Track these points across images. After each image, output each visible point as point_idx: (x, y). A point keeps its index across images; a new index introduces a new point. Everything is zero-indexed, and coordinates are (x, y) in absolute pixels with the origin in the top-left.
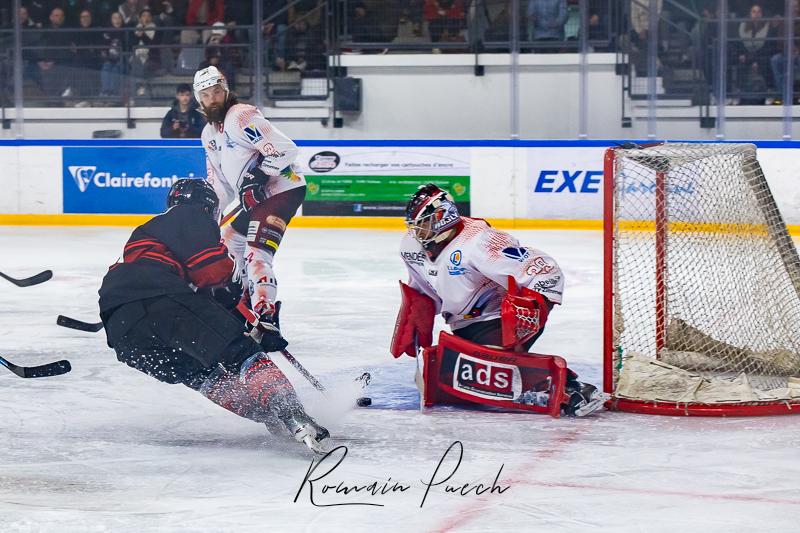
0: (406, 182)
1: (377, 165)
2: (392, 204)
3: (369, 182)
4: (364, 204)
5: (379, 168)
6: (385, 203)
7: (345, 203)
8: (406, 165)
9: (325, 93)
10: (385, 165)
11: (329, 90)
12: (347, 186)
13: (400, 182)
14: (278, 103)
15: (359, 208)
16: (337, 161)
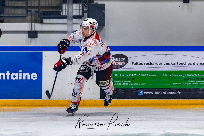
0: (173, 75)
1: (154, 64)
2: (164, 90)
3: (148, 75)
4: (144, 90)
5: (156, 65)
6: (159, 90)
7: (131, 89)
8: (174, 64)
9: (81, 14)
10: (159, 64)
11: (84, 12)
12: (133, 78)
13: (170, 75)
14: (45, 21)
15: (141, 93)
16: (126, 61)
